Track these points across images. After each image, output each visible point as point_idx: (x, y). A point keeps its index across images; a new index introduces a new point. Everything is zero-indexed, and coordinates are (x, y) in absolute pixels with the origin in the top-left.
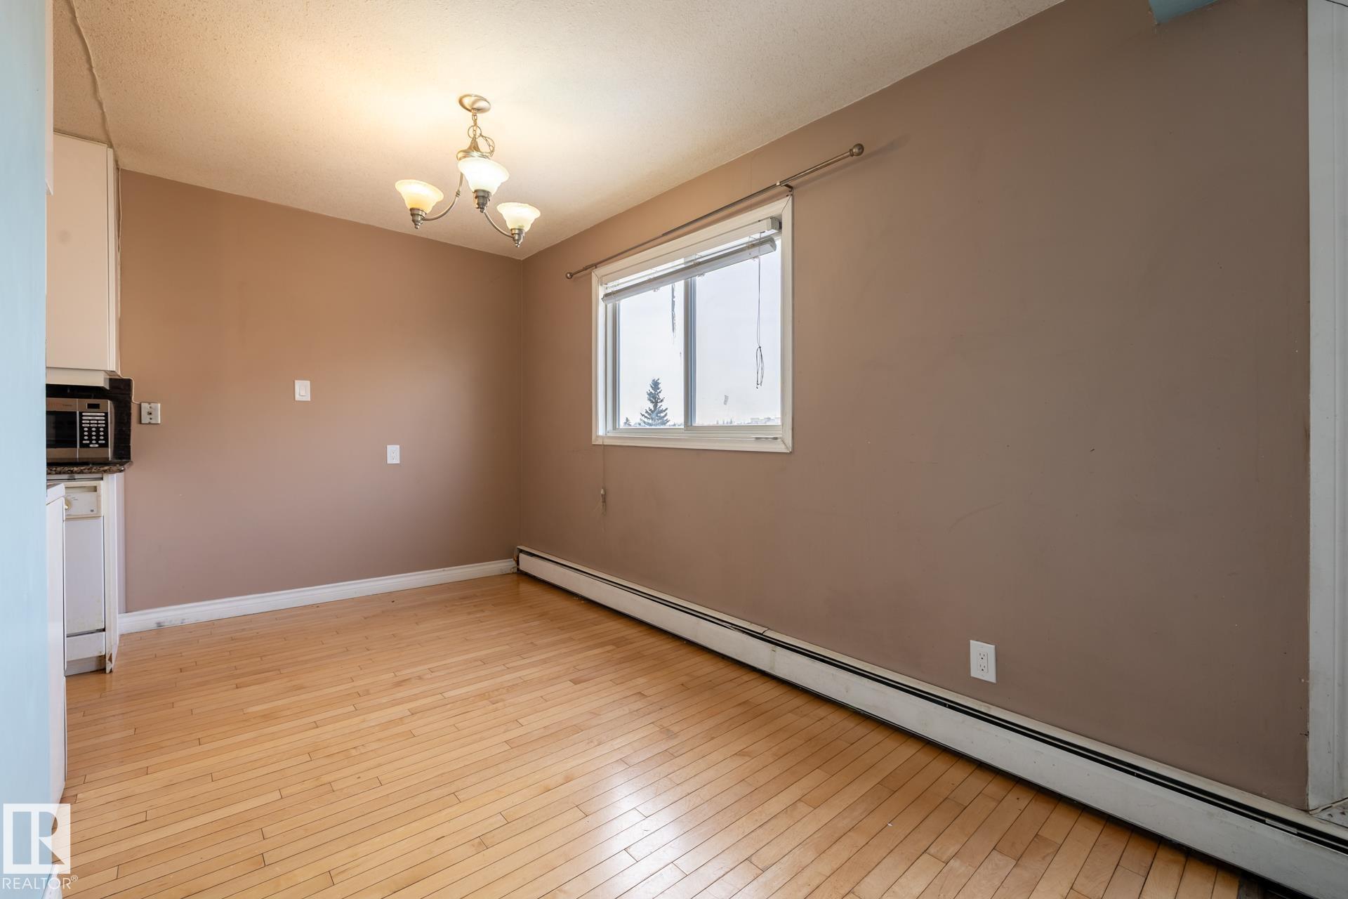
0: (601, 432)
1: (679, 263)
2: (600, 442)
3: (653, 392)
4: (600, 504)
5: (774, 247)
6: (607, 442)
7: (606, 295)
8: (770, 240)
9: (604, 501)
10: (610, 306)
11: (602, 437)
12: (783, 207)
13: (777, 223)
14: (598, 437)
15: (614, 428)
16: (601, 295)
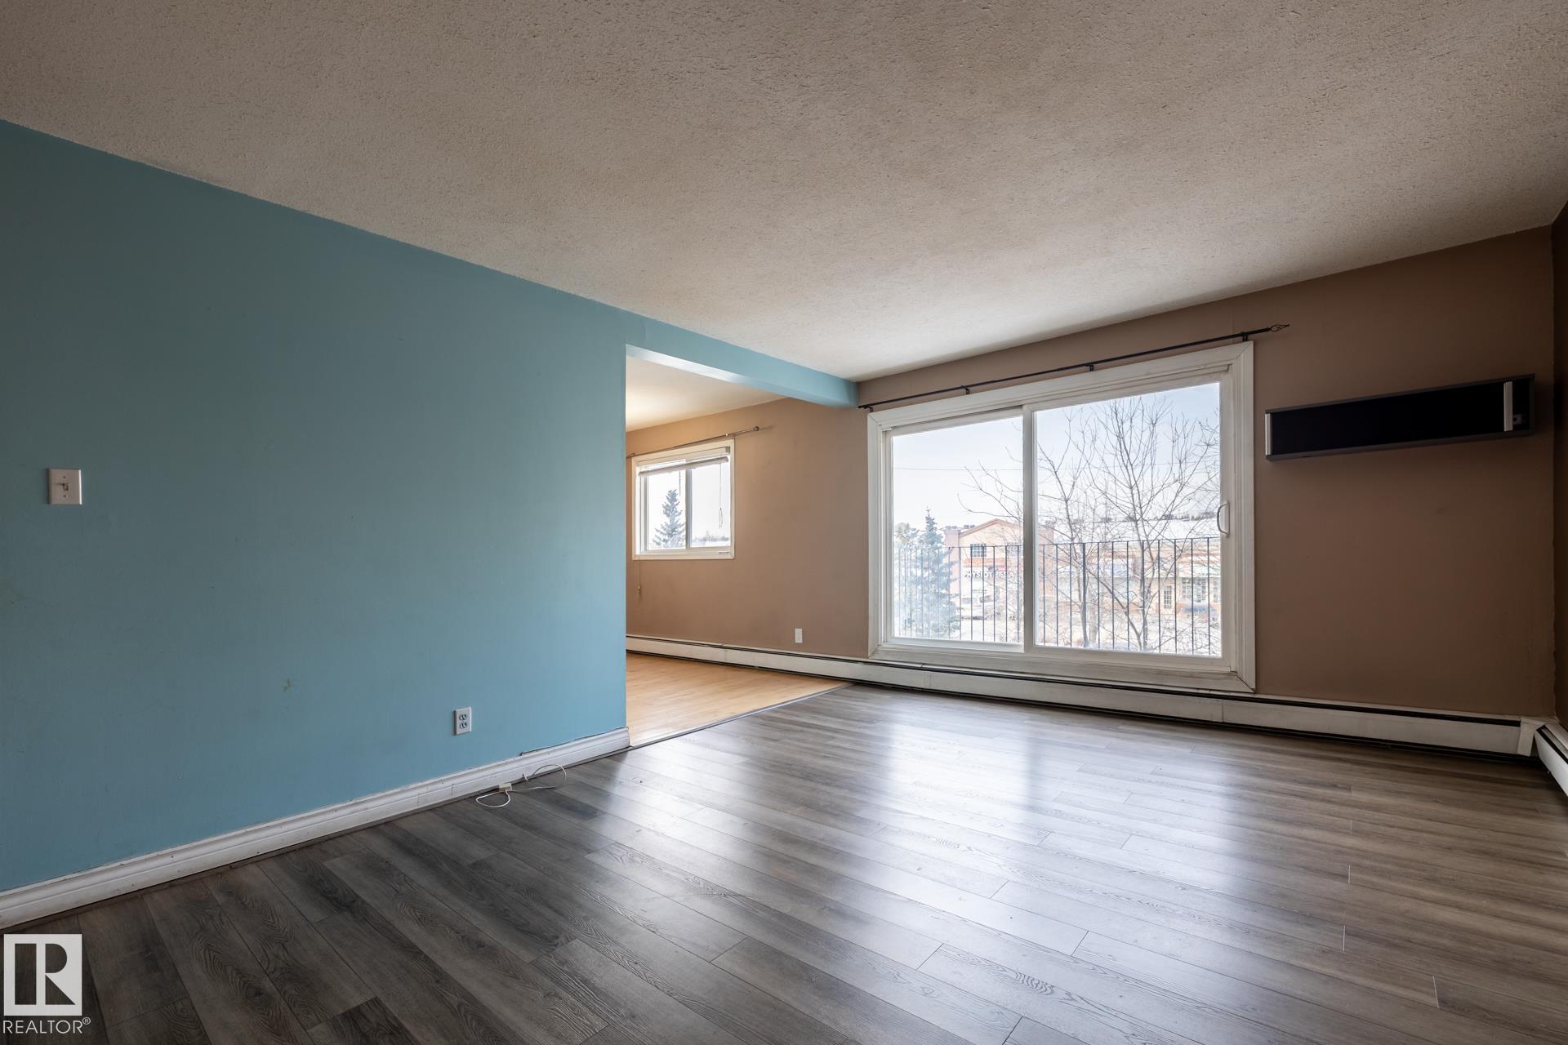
0: (638, 553)
1: (684, 462)
2: (636, 559)
3: (670, 504)
4: (638, 595)
5: (728, 461)
6: (642, 558)
7: (641, 473)
8: (725, 459)
9: (640, 593)
10: (643, 479)
11: (639, 556)
12: (730, 443)
13: (728, 449)
14: (636, 555)
15: (646, 550)
16: (638, 472)
